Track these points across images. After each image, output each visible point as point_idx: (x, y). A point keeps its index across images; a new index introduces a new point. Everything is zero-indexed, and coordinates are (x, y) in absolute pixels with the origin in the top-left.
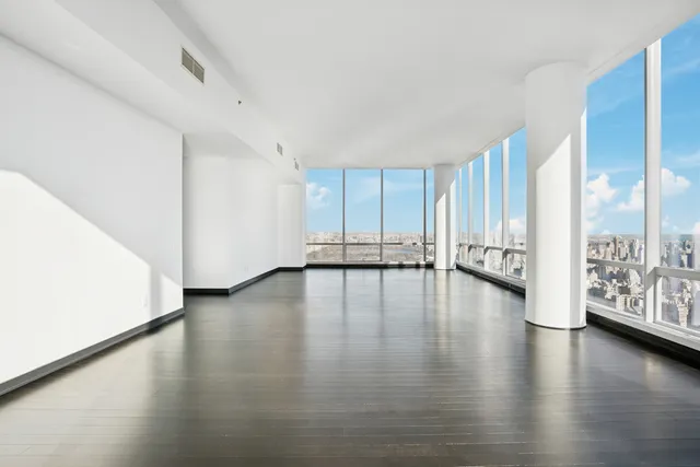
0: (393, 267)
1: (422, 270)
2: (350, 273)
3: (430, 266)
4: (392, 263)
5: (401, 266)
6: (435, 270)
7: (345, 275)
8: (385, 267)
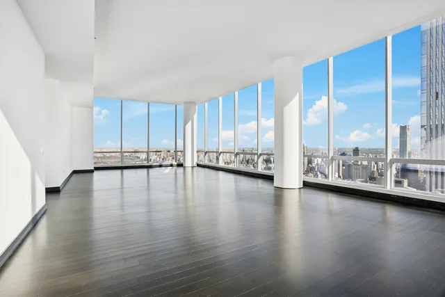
0: (156, 166)
1: (175, 168)
2: (126, 172)
3: (180, 165)
4: (155, 164)
5: (160, 166)
6: (184, 167)
7: (122, 173)
8: (151, 167)
